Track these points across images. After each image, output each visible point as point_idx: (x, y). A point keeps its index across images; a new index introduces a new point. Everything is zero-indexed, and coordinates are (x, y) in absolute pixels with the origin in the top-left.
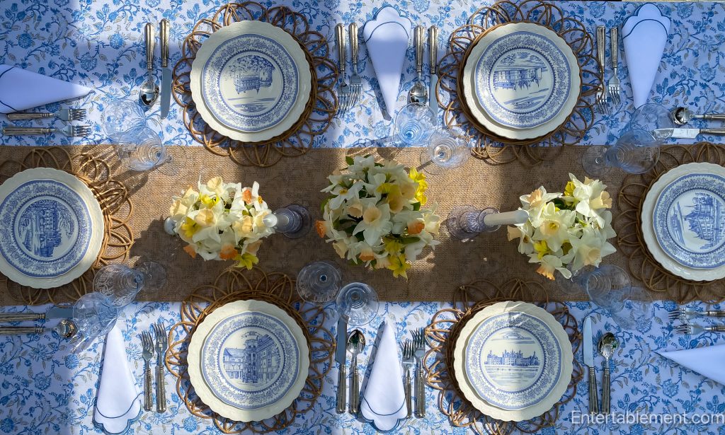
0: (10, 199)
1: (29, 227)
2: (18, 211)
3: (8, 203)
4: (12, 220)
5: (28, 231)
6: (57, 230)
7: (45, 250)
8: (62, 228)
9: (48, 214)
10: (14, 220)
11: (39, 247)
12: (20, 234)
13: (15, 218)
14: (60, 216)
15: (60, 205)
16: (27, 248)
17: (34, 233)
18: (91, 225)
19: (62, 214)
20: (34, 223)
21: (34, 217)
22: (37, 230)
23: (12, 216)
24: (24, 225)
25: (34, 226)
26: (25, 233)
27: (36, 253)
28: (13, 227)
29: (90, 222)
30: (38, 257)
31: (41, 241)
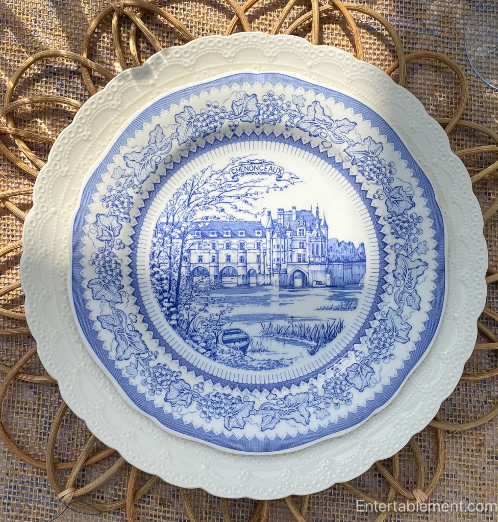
0: (142, 389)
1: (253, 330)
2: (190, 368)
3: (159, 400)
4: (227, 390)
5: (267, 334)
6: (265, 222)
7: (338, 269)
8: (259, 206)
9: (207, 258)
10: (224, 383)
11: (328, 293)
12: (279, 364)
13: (215, 380)
14: (212, 212)
15: (170, 212)
16: (330, 337)
17: (275, 309)
18: (250, 78)
19: (206, 205)
20: (238, 310)
21: (214, 310)
22: (265, 301)
23: (209, 387)
24: (244, 349)
25: (249, 310)
26: (273, 345)
27: (350, 305)
28: (251, 388)
29: (241, 78)
30: (364, 299)
31: (306, 285)
